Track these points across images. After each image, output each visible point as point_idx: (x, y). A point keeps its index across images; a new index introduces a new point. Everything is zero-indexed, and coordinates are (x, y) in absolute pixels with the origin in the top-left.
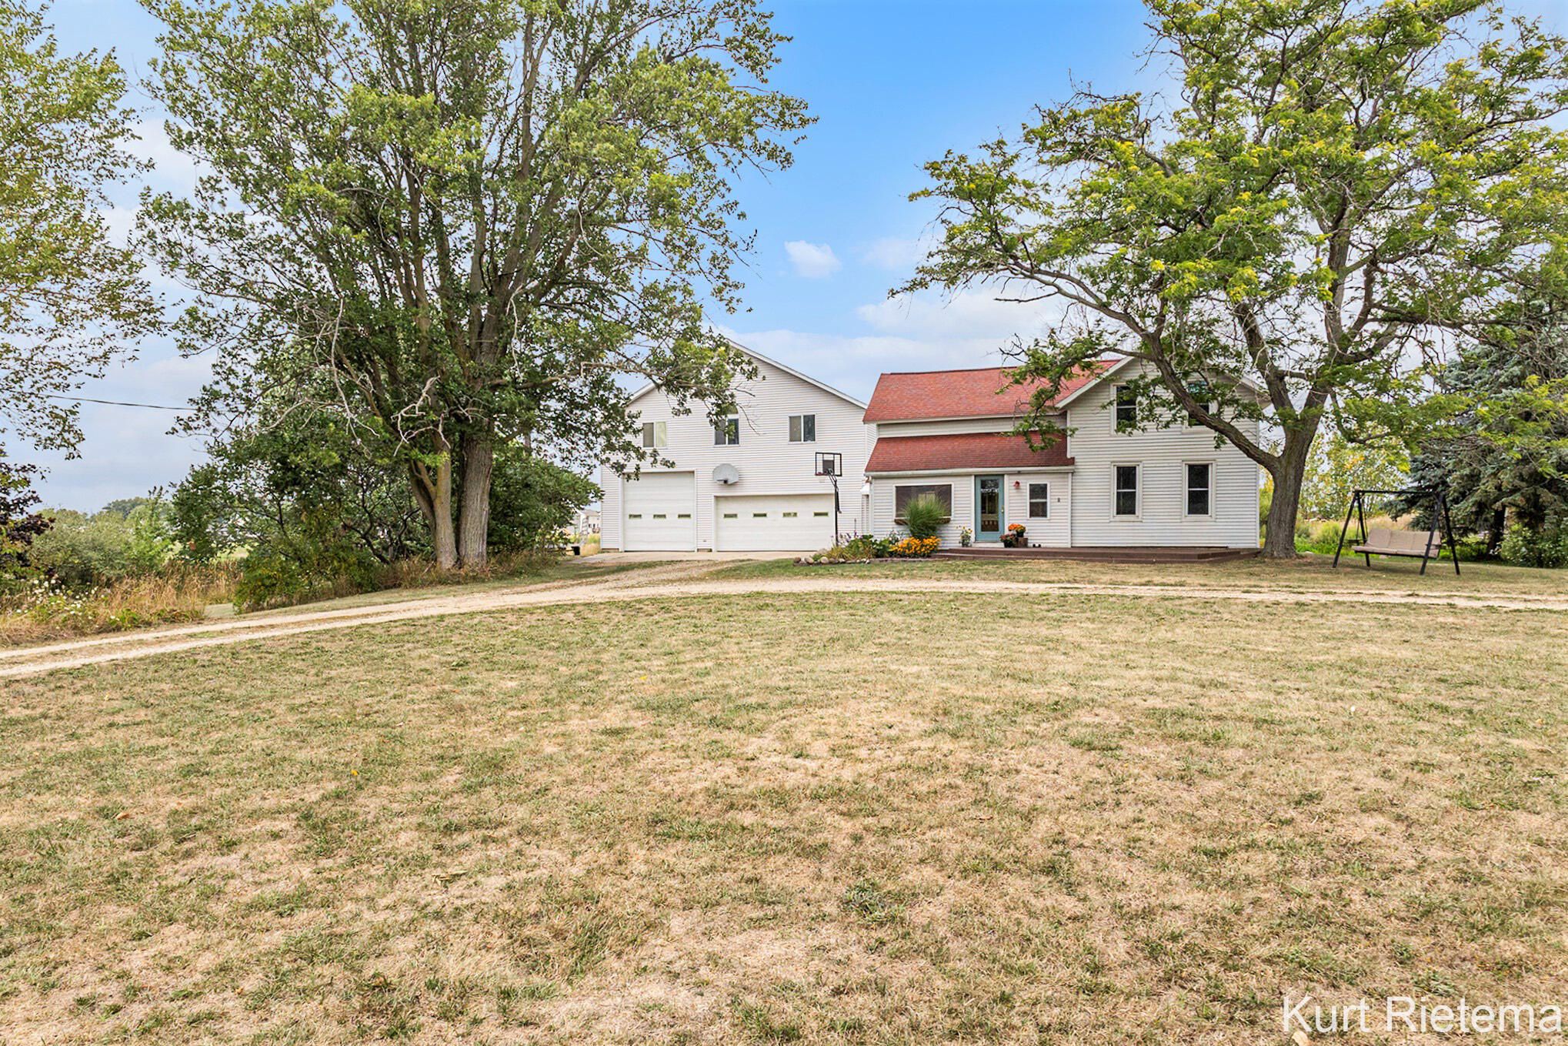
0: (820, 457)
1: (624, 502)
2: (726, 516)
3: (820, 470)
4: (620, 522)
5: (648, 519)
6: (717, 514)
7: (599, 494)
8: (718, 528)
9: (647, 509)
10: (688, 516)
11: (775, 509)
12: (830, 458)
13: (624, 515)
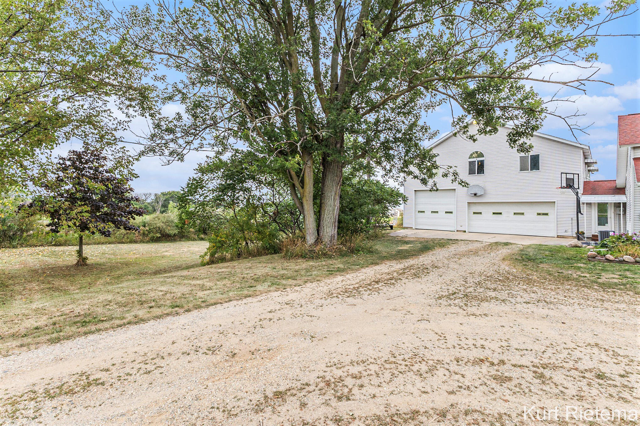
0: (564, 175)
1: (415, 204)
2: (474, 213)
3: (564, 184)
4: (413, 215)
5: (428, 213)
6: (469, 213)
7: (405, 200)
8: (469, 219)
9: (428, 209)
10: (451, 213)
11: (508, 212)
12: (569, 176)
13: (415, 211)
